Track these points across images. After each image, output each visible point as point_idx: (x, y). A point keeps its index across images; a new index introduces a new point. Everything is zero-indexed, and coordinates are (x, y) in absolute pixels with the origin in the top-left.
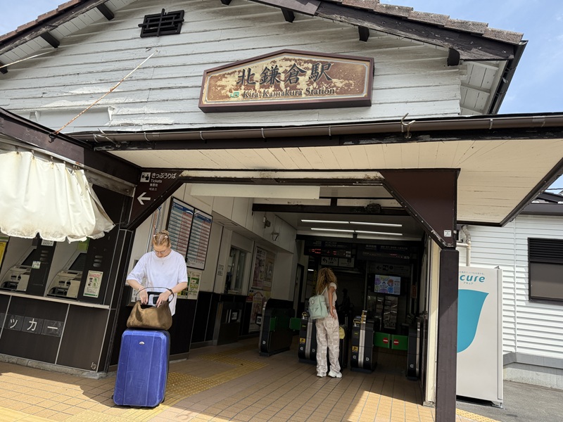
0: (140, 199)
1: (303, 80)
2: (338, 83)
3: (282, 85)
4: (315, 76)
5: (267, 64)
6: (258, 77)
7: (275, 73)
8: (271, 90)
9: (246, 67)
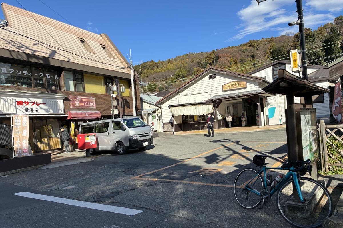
0: (216, 105)
1: (237, 85)
2: (242, 85)
3: (234, 86)
4: (239, 85)
5: (231, 83)
6: (230, 85)
7: (233, 85)
8: (233, 87)
9: (228, 84)
